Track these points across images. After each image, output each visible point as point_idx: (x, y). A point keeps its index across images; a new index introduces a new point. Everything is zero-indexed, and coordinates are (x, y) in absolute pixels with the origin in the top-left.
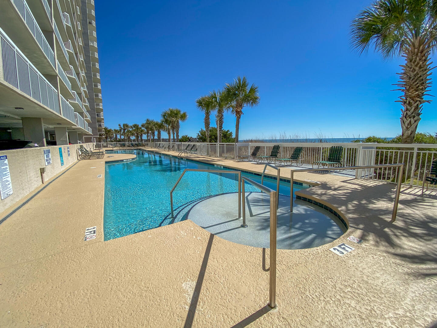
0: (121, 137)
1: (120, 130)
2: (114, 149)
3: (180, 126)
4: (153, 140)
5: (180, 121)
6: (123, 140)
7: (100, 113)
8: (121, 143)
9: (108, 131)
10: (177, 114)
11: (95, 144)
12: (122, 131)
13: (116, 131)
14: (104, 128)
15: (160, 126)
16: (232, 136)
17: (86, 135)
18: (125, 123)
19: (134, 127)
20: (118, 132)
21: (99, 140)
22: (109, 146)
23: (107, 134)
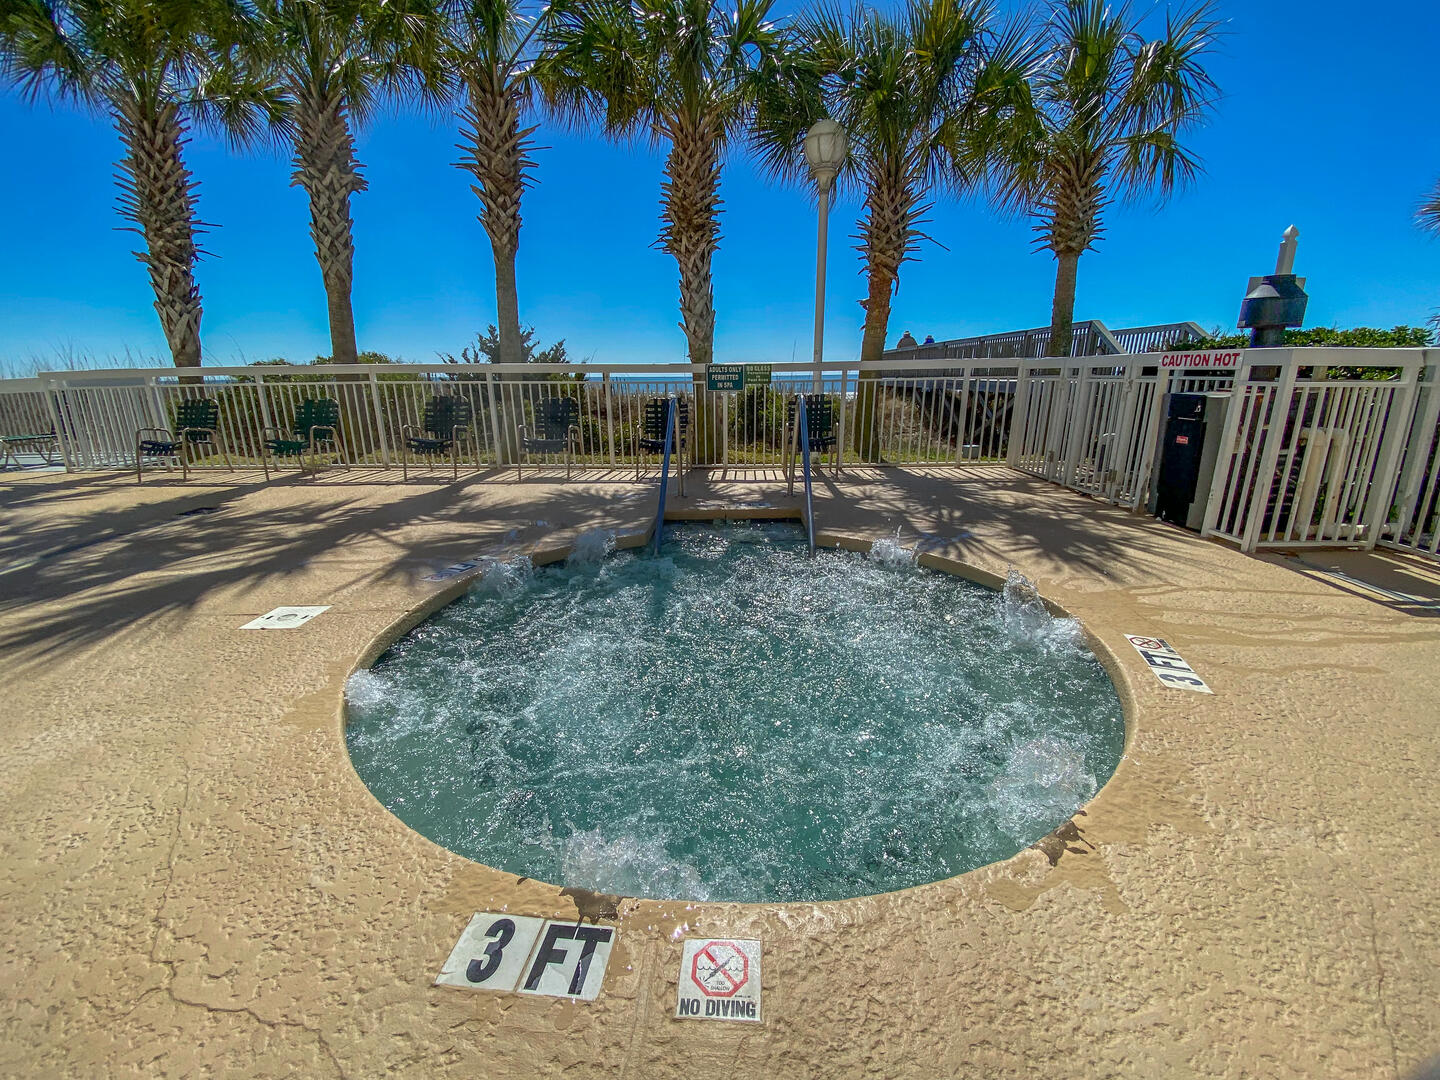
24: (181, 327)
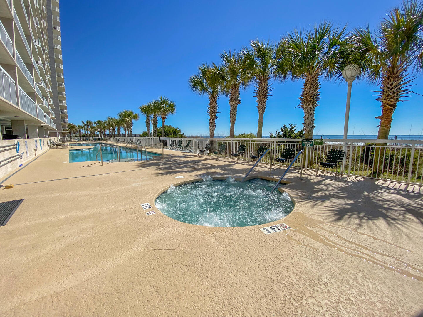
0: (85, 132)
1: (84, 127)
2: (77, 143)
3: (133, 124)
4: (114, 135)
5: (133, 120)
6: (87, 135)
7: (64, 109)
8: (85, 138)
9: (72, 127)
10: (130, 115)
11: (59, 138)
12: (86, 127)
13: (80, 126)
14: (68, 124)
15: (118, 124)
16: (181, 133)
17: (51, 130)
18: (89, 120)
19: (98, 123)
20: (82, 128)
21: (63, 135)
22: (73, 141)
23: (71, 129)
24: (212, 131)
